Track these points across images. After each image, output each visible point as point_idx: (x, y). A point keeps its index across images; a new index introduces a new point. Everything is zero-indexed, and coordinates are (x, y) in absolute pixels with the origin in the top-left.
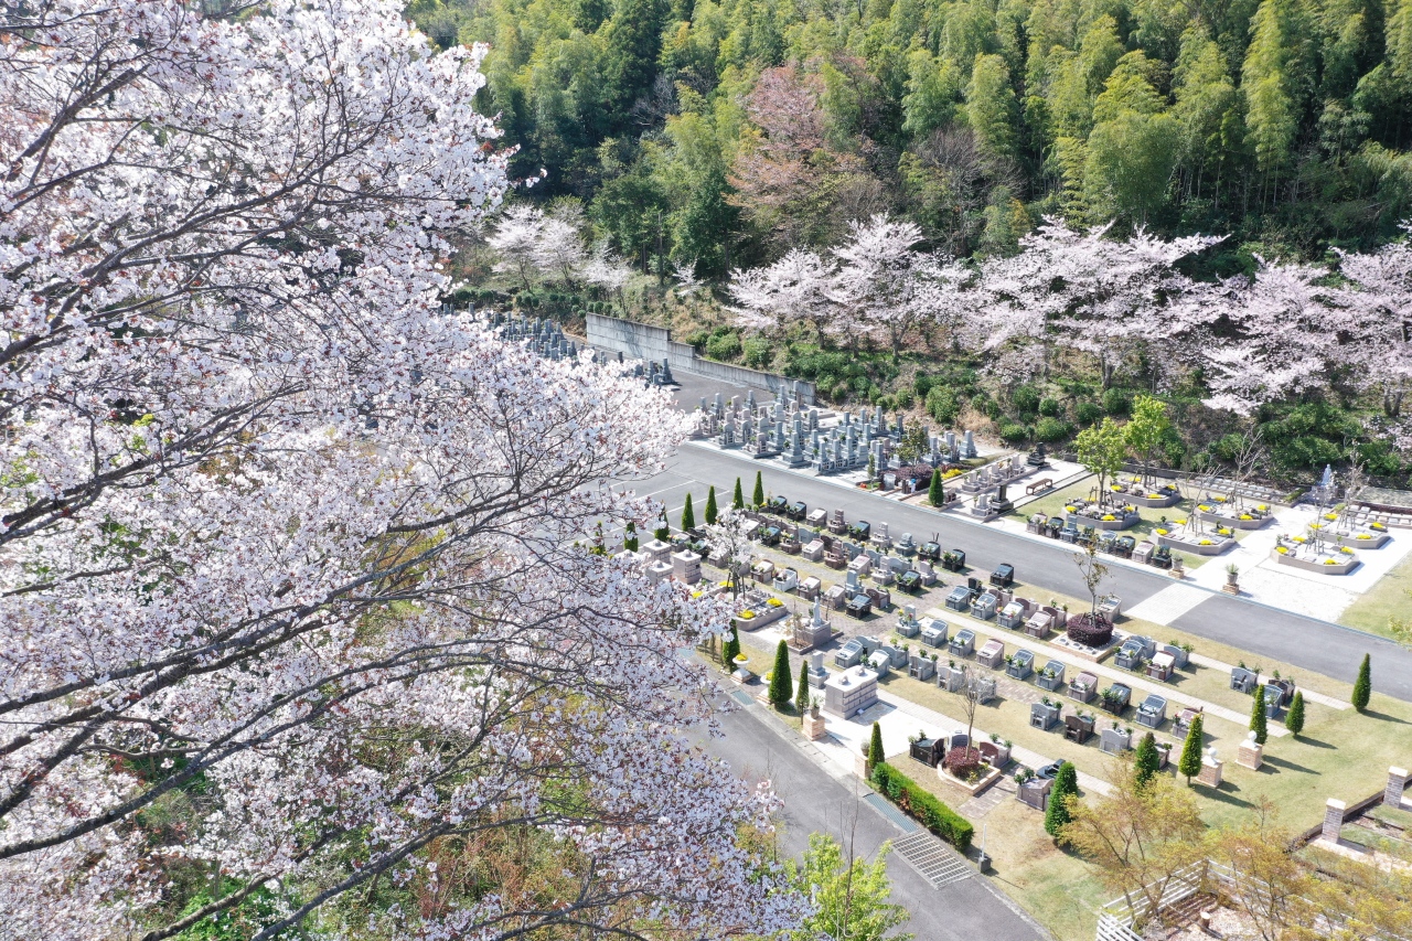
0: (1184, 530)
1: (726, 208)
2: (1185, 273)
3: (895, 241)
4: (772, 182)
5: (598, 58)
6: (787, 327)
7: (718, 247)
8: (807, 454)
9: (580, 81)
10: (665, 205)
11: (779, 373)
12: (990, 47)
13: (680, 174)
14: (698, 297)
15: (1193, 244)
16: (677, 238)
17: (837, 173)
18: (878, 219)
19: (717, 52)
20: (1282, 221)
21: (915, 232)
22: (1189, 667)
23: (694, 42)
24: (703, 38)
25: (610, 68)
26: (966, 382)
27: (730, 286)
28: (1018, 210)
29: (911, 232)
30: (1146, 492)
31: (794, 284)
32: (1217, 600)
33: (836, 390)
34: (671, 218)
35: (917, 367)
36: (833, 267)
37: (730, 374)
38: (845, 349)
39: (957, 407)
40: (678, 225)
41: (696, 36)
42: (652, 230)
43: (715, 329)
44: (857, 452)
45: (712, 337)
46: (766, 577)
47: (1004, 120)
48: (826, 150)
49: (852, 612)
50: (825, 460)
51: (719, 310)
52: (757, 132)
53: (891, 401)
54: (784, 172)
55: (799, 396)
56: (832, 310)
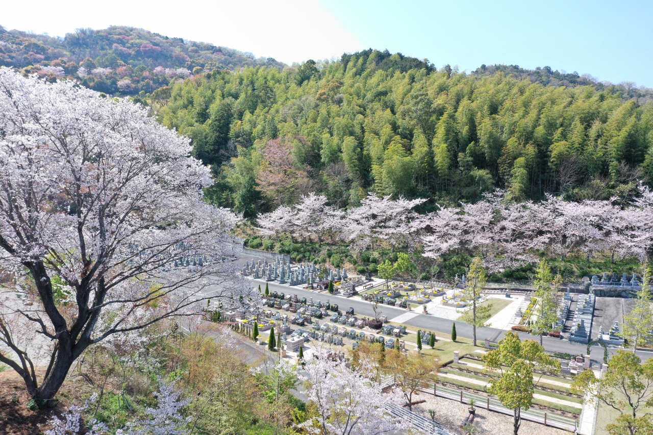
0: (414, 297)
1: (255, 191)
2: (416, 211)
3: (317, 202)
4: (273, 181)
5: (204, 134)
6: (280, 235)
7: (253, 206)
8: (286, 279)
9: (197, 142)
10: (232, 190)
11: (277, 252)
12: (352, 134)
13: (238, 178)
14: (245, 225)
15: (418, 201)
16: (237, 203)
17: (297, 178)
18: (311, 194)
19: (252, 133)
20: (448, 193)
21: (325, 199)
22: (405, 333)
23: (243, 129)
24: (247, 127)
25: (209, 138)
26: (345, 252)
27: (257, 220)
28: (361, 191)
29: (323, 198)
30: (404, 286)
31: (281, 218)
32: (420, 316)
33: (298, 258)
34: (234, 195)
35: (328, 248)
36: (296, 212)
37: (258, 254)
38: (302, 242)
39: (342, 261)
40: (237, 197)
41: (244, 126)
42: (227, 199)
43: (252, 237)
44: (304, 277)
45: (251, 240)
46: (269, 316)
47: (356, 159)
48: (293, 170)
49: (298, 324)
50: (292, 280)
51: (253, 229)
52: (267, 163)
53: (318, 260)
54: (277, 178)
55: (284, 260)
56: (295, 227)
